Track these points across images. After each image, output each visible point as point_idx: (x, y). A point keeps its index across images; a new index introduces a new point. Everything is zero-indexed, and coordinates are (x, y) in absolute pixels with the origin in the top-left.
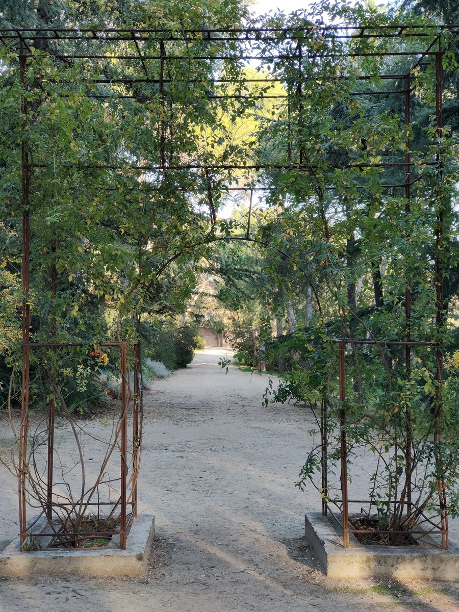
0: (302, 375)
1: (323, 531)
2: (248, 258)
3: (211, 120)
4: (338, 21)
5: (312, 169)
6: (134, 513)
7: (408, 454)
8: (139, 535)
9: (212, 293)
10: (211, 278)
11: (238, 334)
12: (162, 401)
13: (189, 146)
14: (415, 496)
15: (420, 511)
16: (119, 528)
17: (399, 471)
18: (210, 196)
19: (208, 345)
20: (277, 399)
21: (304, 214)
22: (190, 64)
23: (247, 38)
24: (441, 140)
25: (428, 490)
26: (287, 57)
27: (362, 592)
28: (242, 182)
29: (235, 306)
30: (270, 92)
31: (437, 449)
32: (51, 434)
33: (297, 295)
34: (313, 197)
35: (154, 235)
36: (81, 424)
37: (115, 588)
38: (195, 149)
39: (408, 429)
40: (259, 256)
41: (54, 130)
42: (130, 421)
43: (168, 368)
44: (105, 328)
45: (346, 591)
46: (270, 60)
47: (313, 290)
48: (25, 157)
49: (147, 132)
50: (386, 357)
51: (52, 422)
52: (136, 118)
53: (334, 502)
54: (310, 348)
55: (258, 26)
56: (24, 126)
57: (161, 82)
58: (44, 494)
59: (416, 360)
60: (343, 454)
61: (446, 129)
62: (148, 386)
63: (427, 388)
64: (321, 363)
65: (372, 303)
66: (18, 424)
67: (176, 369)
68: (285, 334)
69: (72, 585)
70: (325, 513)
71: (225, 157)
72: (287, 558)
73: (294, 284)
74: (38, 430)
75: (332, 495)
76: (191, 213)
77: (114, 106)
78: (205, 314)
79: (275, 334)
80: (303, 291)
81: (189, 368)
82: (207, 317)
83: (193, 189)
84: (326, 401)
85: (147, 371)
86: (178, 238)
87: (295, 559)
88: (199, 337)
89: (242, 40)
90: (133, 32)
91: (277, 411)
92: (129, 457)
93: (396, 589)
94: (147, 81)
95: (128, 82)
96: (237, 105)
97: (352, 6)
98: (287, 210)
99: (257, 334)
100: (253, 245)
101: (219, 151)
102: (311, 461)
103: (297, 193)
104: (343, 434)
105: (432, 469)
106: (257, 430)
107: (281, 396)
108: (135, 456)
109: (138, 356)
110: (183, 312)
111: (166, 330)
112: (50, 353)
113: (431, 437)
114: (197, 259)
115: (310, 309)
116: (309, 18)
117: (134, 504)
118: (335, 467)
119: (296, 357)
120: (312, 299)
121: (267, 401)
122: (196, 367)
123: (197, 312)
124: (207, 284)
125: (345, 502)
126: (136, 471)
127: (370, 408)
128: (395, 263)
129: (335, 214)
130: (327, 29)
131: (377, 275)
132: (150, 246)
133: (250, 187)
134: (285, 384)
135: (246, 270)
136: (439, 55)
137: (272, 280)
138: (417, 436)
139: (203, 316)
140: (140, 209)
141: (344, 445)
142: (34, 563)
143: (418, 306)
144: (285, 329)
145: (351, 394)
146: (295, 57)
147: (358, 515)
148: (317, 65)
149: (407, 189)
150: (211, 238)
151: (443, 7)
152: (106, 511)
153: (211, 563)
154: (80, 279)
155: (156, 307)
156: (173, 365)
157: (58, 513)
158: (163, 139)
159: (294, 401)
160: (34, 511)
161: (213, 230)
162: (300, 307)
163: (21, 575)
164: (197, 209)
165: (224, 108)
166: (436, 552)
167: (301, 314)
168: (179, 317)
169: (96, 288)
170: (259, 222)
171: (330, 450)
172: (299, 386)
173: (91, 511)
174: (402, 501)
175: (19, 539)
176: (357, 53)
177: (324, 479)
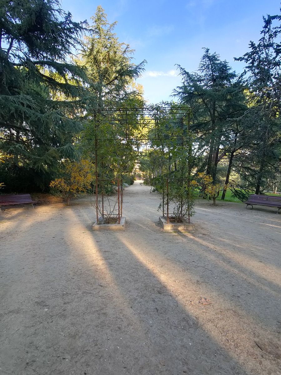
0: (159, 186)
1: (163, 220)
2: (146, 160)
3: (138, 129)
4: (166, 106)
5: (161, 140)
6: (122, 216)
7: (182, 203)
8: (123, 221)
9: (138, 168)
10: (138, 165)
12: (127, 192)
13: (133, 135)
14: (183, 212)
15: (184, 215)
16: (118, 220)
17: (180, 207)
18: (137, 146)
19: (137, 180)
22: (133, 116)
23: (145, 110)
24: (189, 133)
25: (186, 211)
26: (154, 114)
27: (171, 232)
28: (145, 143)
29: (143, 171)
30: (151, 122)
31: (188, 202)
32: (103, 199)
33: (157, 168)
35: (125, 155)
36: (109, 197)
37: (118, 232)
38: (134, 135)
39: (182, 198)
41: (102, 131)
42: (120, 197)
44: (114, 176)
45: (168, 232)
46: (151, 115)
48: (96, 138)
49: (123, 131)
50: (177, 182)
51: (103, 197)
52: (120, 128)
53: (165, 214)
55: (148, 107)
56: (95, 131)
57: (126, 120)
58: (102, 212)
59: (184, 183)
60: (168, 204)
61: (191, 131)
62: (124, 189)
63: (186, 189)
64: (163, 184)
65: (174, 170)
66: (95, 197)
67: (130, 185)
69: (108, 232)
70: (163, 216)
71: (141, 137)
72: (155, 226)
73: (157, 166)
74: (100, 199)
75: (165, 212)
76: (133, 150)
77: (116, 126)
80: (159, 167)
81: (133, 185)
82: (137, 173)
83: (133, 145)
84: (164, 192)
85: (124, 185)
86: (130, 156)
87: (157, 226)
88: (135, 178)
89: (144, 111)
90: (120, 109)
92: (120, 204)
93: (179, 232)
94: (123, 120)
95: (119, 120)
96: (143, 125)
97: (169, 103)
98: (155, 149)
101: (139, 136)
102: (160, 205)
103: (157, 145)
104: (168, 199)
105: (187, 206)
106: (148, 198)
107: (154, 191)
108: (121, 204)
109: (122, 182)
111: (128, 176)
112: (102, 182)
113: (187, 200)
114: (135, 161)
116: (159, 106)
117: (121, 215)
118: (166, 207)
120: (161, 169)
121: (151, 192)
122: (135, 184)
123: (135, 172)
124: (137, 166)
125: (168, 214)
126: (122, 208)
127: (174, 194)
128: (179, 161)
129: (166, 150)
130: (164, 108)
131: (175, 164)
133: (146, 144)
134: (155, 188)
135: (146, 163)
136: (189, 114)
137: (151, 165)
138: (184, 200)
140: (122, 149)
141: (168, 202)
142: (100, 227)
143: (184, 171)
144: (155, 176)
145: (170, 191)
146: (156, 114)
147: (171, 217)
148: (161, 116)
149: (182, 144)
150: (138, 156)
151: (190, 103)
152: (115, 216)
153: (139, 227)
154: (108, 165)
155: (126, 171)
156: (129, 184)
157: (105, 216)
158: (127, 133)
159: (157, 192)
160: (100, 216)
161: (138, 154)
162: (158, 171)
163: (97, 229)
165: (141, 126)
166: (187, 224)
167: (158, 173)
168: (131, 173)
169: (112, 167)
171: (165, 203)
172: (158, 189)
173: (112, 216)
174: (180, 213)
175: (97, 222)
176: (170, 113)
177: (163, 209)
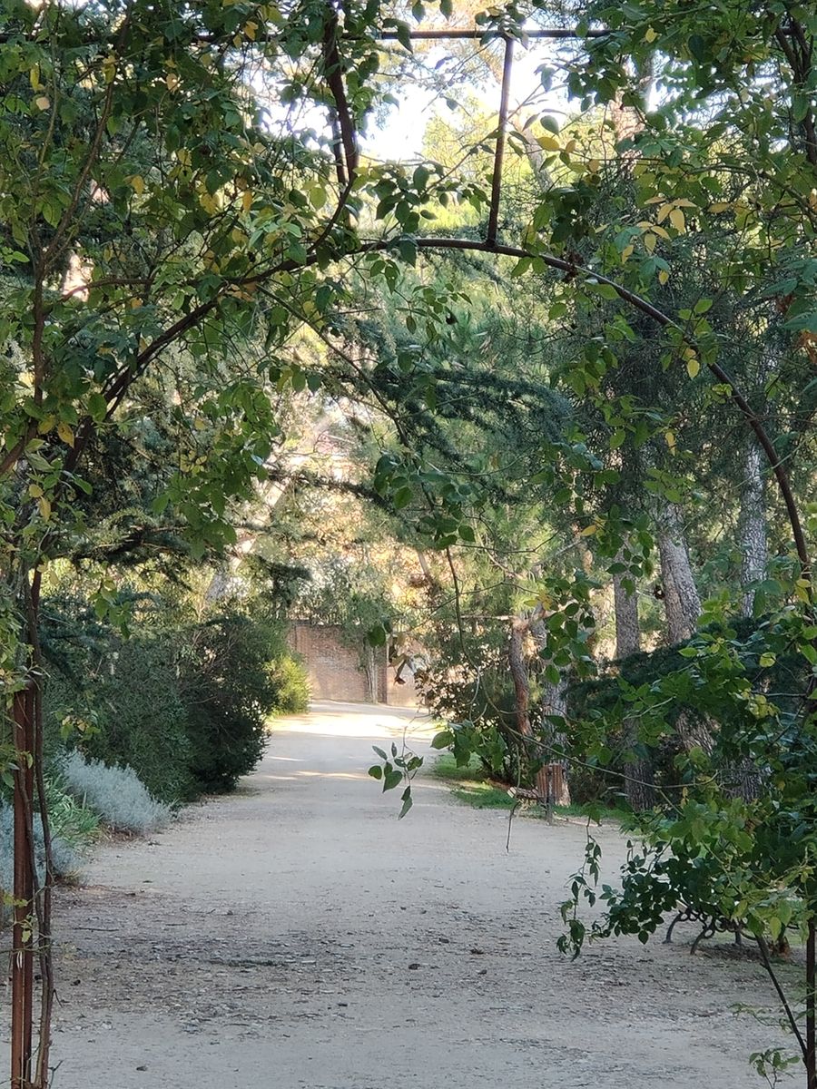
0: (725, 821)
9: (340, 475)
11: (454, 649)
12: (131, 930)
19: (326, 695)
20: (621, 920)
21: (731, 141)
29: (438, 532)
34: (768, 68)
40: (541, 317)
43: (158, 791)
47: (770, 459)
54: (759, 704)
62: (76, 868)
68: (649, 646)
73: (688, 437)
78: (312, 564)
79: (607, 648)
80: (728, 466)
81: (245, 791)
82: (320, 579)
85: (66, 804)
88: (288, 664)
91: (617, 974)
98: (656, 121)
99: (531, 648)
100: (516, 272)
103: (701, 50)
106: (535, 1054)
109: (30, 741)
110: (218, 556)
111: (148, 633)
115: (756, 541)
119: (699, 743)
120: (765, 500)
121: (577, 930)
122: (274, 788)
123: (278, 554)
124: (323, 438)
132: (77, 279)
133: (503, 26)
135: (487, 379)
139: (304, 574)
140: (34, 120)
144: (650, 625)
155: (105, 534)
156: (177, 779)
162: (716, 533)
164: (277, 120)
167: (720, 564)
170: (540, 174)
